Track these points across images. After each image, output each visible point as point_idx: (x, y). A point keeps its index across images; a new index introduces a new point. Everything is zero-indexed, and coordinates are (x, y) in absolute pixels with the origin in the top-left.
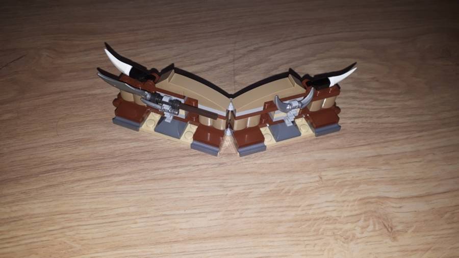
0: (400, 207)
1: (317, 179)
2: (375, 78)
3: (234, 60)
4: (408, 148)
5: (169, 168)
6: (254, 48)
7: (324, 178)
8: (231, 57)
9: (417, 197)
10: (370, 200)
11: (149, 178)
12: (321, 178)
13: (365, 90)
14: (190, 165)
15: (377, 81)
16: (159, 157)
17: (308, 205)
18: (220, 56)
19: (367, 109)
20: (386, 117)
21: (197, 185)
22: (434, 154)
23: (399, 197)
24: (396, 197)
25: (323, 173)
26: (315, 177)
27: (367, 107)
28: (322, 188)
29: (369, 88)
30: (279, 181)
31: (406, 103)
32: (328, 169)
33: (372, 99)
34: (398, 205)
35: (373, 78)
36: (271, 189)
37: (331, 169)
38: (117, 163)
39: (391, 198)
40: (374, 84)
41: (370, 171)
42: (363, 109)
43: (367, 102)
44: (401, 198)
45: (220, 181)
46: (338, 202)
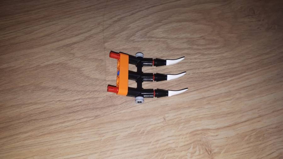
0: (217, 135)
1: (162, 120)
2: (202, 36)
3: (103, 30)
4: (223, 90)
5: (60, 123)
6: (118, 19)
7: (167, 119)
8: (101, 28)
9: (228, 127)
10: (197, 132)
11: (46, 132)
12: (165, 119)
13: (195, 47)
14: (74, 120)
15: (204, 39)
16: (52, 116)
17: (156, 141)
18: (93, 28)
19: (196, 62)
20: (209, 68)
21: (80, 135)
22: (240, 93)
23: (216, 128)
24: (214, 128)
25: (166, 115)
26: (161, 119)
27: (196, 60)
28: (165, 127)
29: (198, 45)
30: (137, 125)
31: (223, 55)
32: (170, 112)
33: (200, 53)
34: (215, 134)
35: (201, 37)
36: (131, 131)
37: (172, 111)
38: (22, 124)
39: (211, 129)
40: (202, 42)
41: (197, 110)
42: (193, 62)
43: (196, 56)
44: (217, 129)
45: (96, 130)
46: (176, 136)
